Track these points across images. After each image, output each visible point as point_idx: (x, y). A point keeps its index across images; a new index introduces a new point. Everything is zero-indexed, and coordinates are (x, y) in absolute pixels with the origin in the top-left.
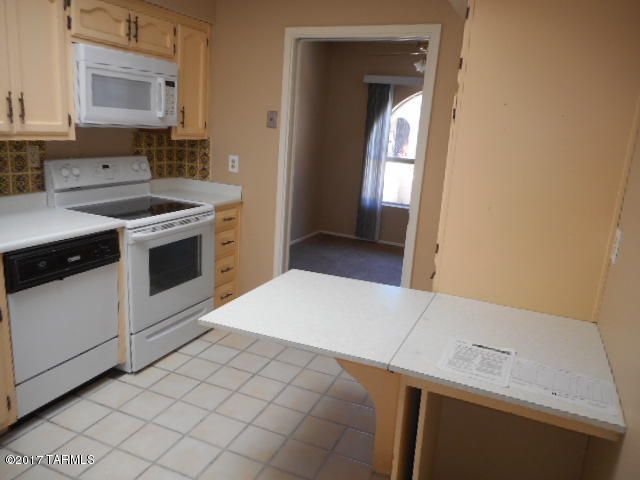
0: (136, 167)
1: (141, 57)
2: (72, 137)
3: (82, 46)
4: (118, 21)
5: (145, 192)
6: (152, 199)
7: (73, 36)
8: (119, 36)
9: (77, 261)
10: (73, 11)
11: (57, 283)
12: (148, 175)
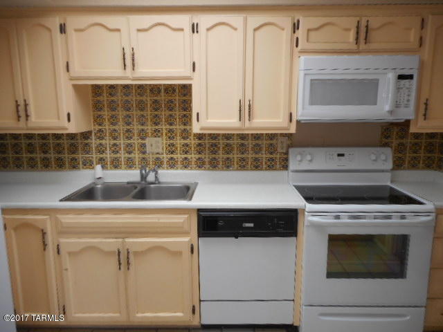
0: (373, 157)
1: (370, 57)
2: (293, 130)
3: (302, 58)
4: (348, 30)
5: (385, 180)
6: (392, 189)
7: (300, 52)
8: (349, 43)
9: (252, 228)
10: (301, 33)
11: (233, 239)
12: (390, 165)
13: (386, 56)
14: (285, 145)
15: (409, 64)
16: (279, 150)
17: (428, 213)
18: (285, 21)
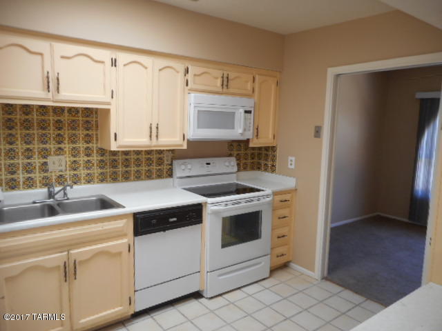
0: (227, 164)
1: (230, 98)
2: (185, 147)
3: (193, 95)
4: (217, 78)
5: (232, 180)
6: (237, 185)
7: (189, 90)
8: (216, 86)
9: (174, 221)
10: (189, 77)
11: (162, 232)
12: (235, 169)
13: (238, 98)
14: (170, 158)
15: (249, 103)
16: (166, 162)
17: (267, 196)
18: (180, 66)
